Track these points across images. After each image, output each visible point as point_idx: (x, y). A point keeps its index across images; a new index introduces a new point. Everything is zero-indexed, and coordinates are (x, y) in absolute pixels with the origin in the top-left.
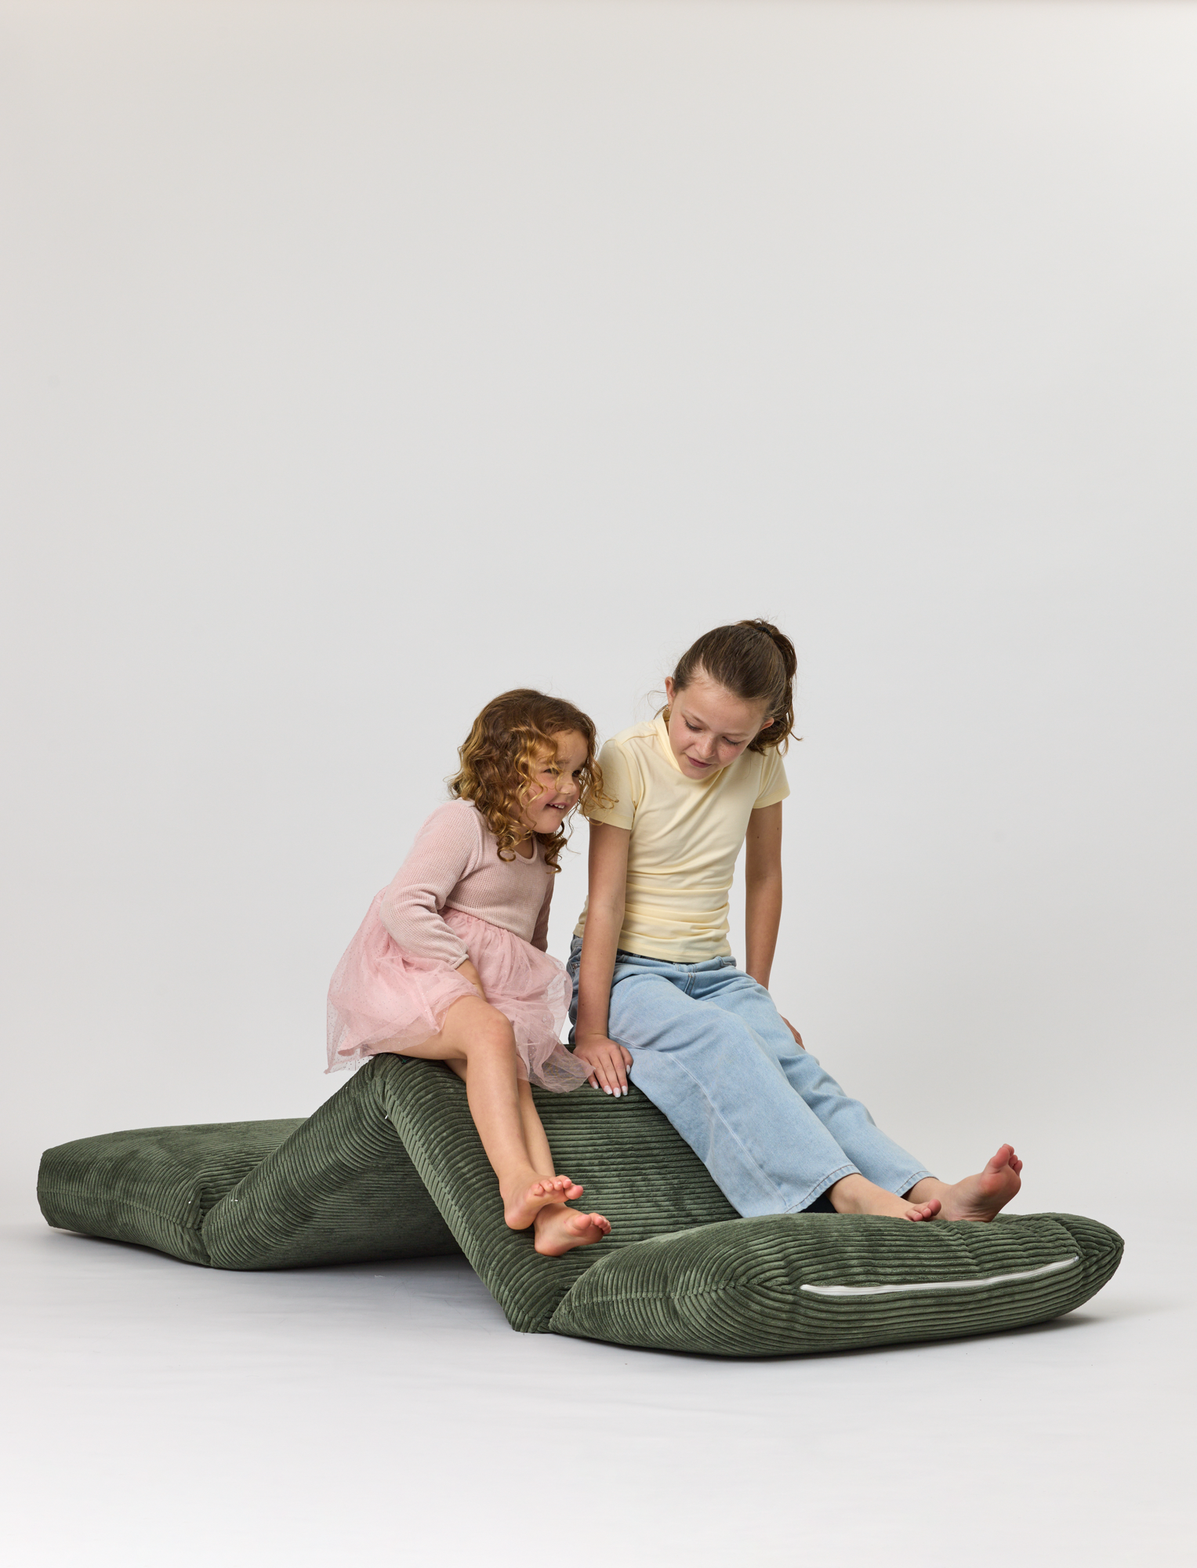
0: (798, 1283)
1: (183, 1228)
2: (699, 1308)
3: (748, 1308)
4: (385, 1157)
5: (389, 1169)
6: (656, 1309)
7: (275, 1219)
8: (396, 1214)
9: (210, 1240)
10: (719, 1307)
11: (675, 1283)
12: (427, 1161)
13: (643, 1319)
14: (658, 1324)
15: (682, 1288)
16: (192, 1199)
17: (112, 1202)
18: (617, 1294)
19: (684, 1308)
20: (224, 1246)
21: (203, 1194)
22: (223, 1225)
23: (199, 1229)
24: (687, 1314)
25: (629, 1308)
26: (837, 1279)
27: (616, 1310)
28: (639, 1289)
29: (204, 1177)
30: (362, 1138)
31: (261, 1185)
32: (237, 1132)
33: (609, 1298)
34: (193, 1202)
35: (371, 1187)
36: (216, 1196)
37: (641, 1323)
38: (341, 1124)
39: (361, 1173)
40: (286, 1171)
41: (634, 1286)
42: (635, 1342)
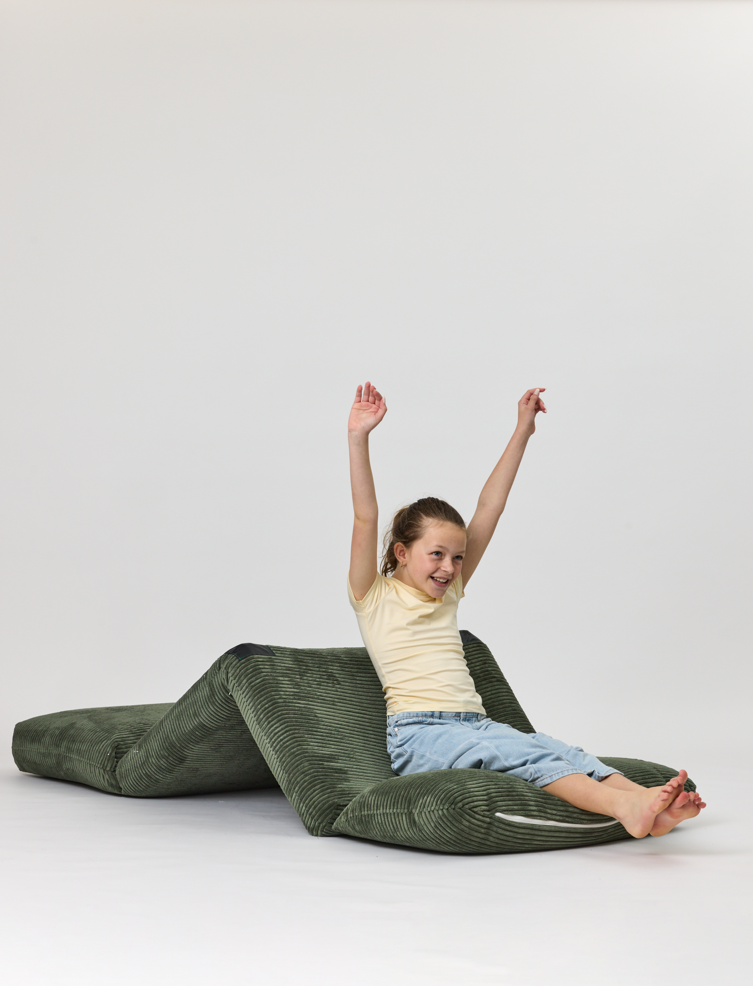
0: (494, 811)
1: (104, 770)
2: (430, 820)
3: (461, 823)
4: (230, 720)
5: (232, 728)
6: (402, 820)
7: (162, 762)
8: (237, 758)
9: (121, 777)
10: (443, 820)
11: (416, 803)
12: (255, 722)
13: (393, 826)
14: (403, 829)
15: (421, 806)
16: (110, 752)
17: (59, 755)
18: (377, 810)
19: (421, 819)
20: (130, 781)
21: (117, 749)
22: (129, 767)
23: (115, 771)
24: (422, 823)
25: (385, 819)
26: (519, 812)
27: (376, 820)
28: (392, 807)
29: (117, 738)
30: (215, 707)
31: (153, 741)
32: (138, 711)
33: (372, 812)
34: (111, 754)
35: (222, 740)
36: (125, 750)
37: (392, 828)
38: (202, 699)
39: (215, 730)
40: (168, 731)
41: (388, 805)
42: (388, 840)
